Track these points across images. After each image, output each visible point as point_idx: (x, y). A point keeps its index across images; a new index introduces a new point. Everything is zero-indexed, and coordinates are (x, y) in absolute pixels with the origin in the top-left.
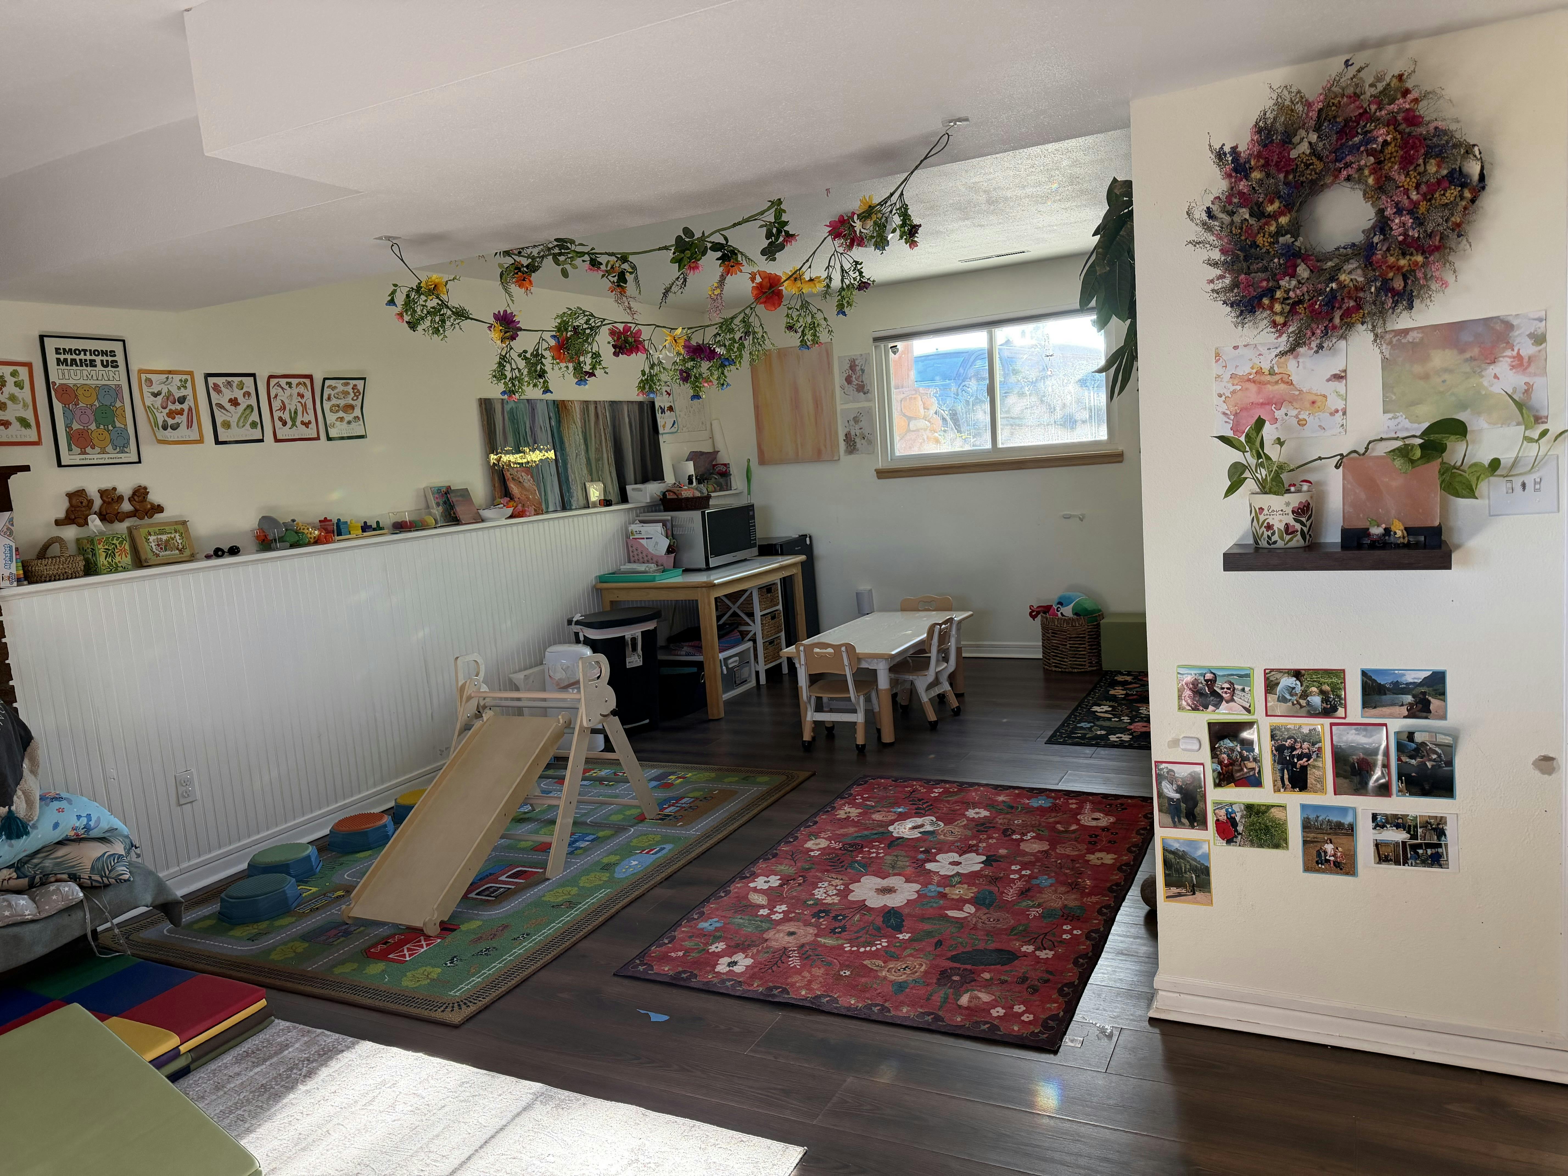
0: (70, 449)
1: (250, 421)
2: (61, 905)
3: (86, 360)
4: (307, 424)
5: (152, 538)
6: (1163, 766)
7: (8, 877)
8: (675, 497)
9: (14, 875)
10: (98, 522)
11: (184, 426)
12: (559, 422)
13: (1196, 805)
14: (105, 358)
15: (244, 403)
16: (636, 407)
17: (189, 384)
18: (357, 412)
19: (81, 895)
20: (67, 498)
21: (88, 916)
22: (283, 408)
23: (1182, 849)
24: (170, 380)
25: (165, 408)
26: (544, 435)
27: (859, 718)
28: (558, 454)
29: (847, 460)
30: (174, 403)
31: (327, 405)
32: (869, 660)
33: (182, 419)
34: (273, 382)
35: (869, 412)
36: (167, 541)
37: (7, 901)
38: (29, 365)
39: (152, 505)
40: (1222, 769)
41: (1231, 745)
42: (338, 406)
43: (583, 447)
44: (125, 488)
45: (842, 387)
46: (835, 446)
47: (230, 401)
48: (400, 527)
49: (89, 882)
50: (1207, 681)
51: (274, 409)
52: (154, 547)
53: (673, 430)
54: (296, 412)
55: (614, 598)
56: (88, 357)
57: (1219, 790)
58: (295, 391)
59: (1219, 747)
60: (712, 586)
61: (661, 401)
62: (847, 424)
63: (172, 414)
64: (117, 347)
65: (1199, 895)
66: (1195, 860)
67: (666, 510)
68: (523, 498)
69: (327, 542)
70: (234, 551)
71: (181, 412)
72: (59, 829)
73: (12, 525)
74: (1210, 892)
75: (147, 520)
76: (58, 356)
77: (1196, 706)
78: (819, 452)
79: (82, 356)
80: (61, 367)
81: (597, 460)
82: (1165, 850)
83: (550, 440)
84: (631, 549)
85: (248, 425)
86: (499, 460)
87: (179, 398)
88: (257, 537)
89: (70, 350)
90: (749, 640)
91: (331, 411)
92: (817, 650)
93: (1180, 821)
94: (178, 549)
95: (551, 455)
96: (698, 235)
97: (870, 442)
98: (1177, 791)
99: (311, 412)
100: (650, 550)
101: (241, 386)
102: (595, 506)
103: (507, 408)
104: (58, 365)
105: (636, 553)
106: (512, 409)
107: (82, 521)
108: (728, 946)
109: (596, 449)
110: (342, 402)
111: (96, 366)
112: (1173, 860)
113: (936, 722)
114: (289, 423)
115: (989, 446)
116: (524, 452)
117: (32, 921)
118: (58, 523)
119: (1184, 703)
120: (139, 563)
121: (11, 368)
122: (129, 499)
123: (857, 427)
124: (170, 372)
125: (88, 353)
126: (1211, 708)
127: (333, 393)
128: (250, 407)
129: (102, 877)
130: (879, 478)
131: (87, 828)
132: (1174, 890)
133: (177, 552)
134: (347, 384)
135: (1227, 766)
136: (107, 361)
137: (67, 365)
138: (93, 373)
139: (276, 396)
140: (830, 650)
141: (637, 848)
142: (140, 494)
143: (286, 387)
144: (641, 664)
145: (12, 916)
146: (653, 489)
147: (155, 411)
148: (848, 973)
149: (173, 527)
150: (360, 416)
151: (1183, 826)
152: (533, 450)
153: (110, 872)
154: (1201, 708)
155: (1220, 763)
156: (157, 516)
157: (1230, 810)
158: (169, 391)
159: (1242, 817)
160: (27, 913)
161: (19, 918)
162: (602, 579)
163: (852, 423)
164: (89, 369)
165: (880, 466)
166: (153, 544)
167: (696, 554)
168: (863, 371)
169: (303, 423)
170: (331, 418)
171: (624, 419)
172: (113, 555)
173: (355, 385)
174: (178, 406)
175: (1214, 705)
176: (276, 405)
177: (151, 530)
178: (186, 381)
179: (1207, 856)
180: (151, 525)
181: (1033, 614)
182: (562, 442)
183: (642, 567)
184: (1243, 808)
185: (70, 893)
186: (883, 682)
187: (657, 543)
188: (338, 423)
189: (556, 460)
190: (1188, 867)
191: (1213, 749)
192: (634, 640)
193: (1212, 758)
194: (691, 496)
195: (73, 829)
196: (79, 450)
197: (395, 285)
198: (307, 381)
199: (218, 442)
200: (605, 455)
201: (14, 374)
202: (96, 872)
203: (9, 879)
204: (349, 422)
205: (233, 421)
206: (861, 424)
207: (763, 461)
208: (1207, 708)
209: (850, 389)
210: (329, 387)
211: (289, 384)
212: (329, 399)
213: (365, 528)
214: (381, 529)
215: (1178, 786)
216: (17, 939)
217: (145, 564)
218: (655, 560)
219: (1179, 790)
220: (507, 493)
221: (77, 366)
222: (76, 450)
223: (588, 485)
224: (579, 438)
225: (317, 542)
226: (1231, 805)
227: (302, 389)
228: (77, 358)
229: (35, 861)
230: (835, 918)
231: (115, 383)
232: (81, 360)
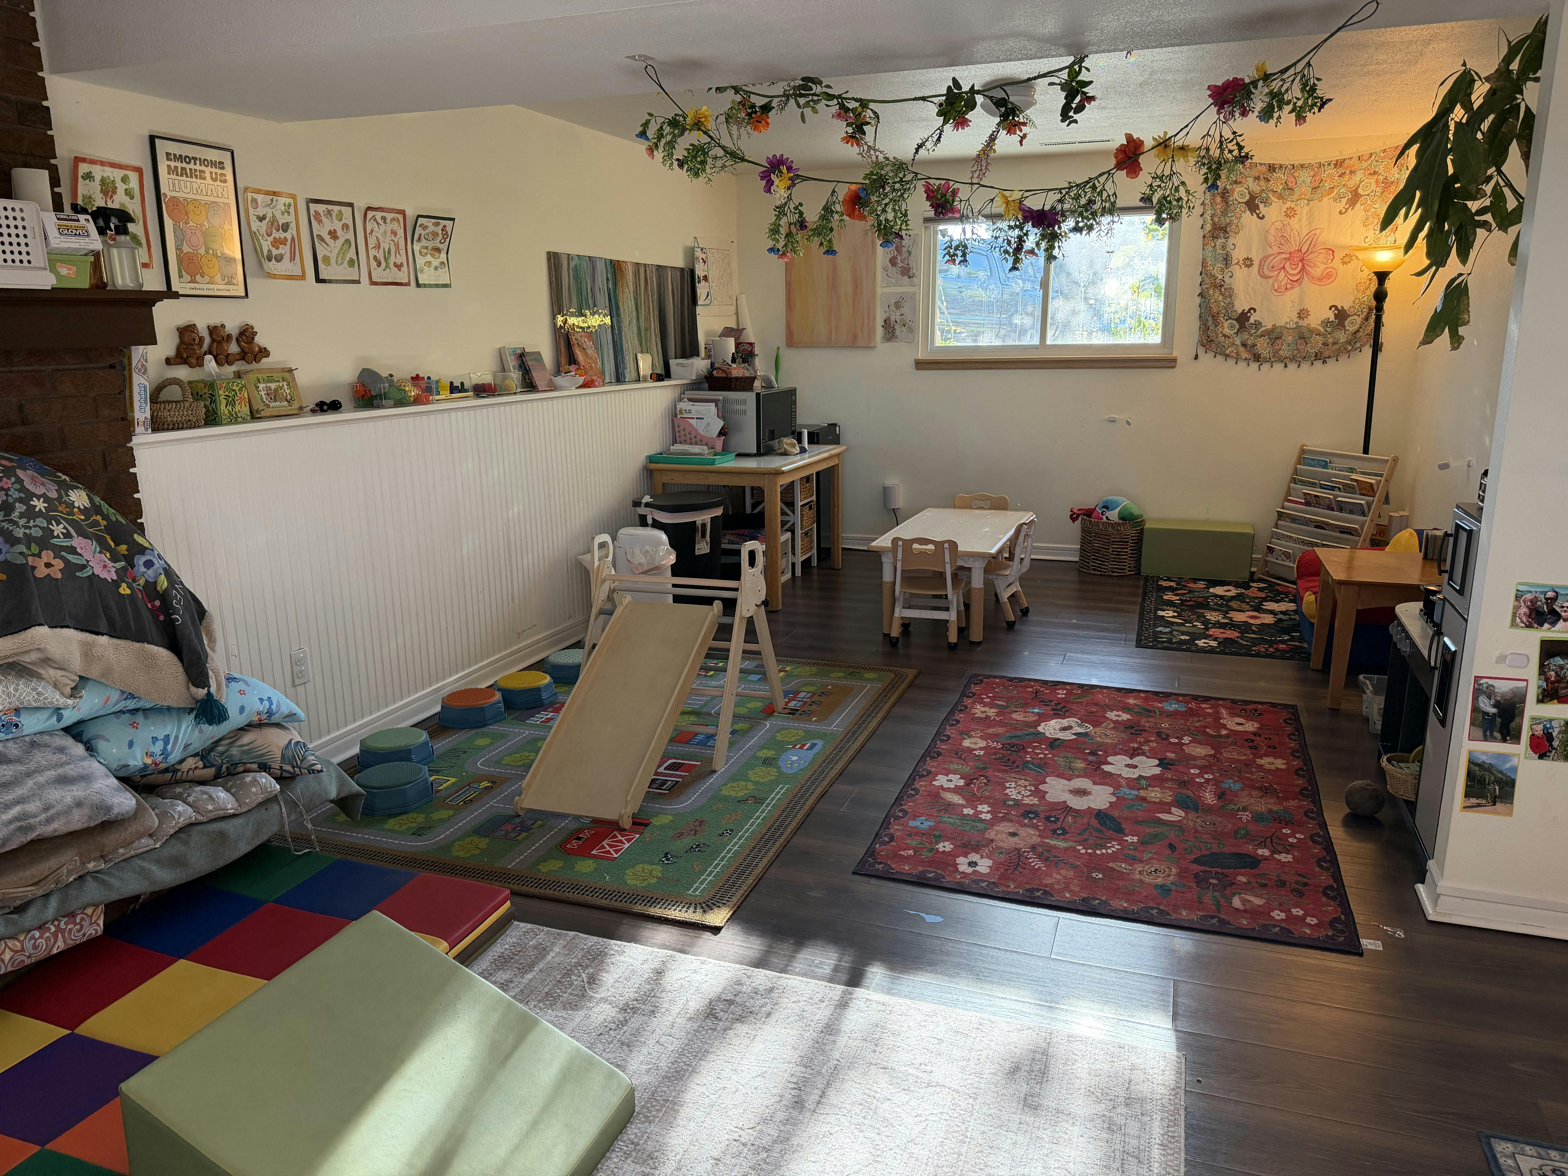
0: (181, 276)
1: (348, 258)
2: (261, 798)
3: (195, 170)
4: (399, 267)
5: (261, 386)
6: (1483, 681)
7: (194, 766)
8: (724, 375)
9: (201, 764)
10: (213, 363)
11: (287, 258)
12: (615, 284)
13: (1512, 719)
14: (214, 170)
15: (343, 236)
16: (678, 274)
17: (292, 210)
18: (443, 256)
19: (278, 787)
20: (177, 333)
21: (284, 810)
22: (378, 246)
23: (1488, 762)
24: (274, 202)
25: (269, 236)
26: (602, 299)
27: (952, 616)
28: (614, 320)
29: (883, 348)
30: (278, 230)
31: (417, 247)
32: (965, 558)
33: (285, 250)
34: (370, 214)
35: (913, 297)
36: (276, 390)
37: (206, 793)
38: (139, 170)
39: (260, 349)
40: (1547, 686)
41: (1562, 662)
42: (427, 248)
43: (634, 314)
44: (232, 327)
45: (885, 269)
46: (872, 331)
47: (330, 233)
48: (482, 390)
49: (279, 772)
50: (1547, 599)
51: (370, 246)
52: (264, 397)
53: (707, 302)
54: (389, 252)
55: (666, 479)
56: (198, 167)
57: (1541, 706)
58: (389, 227)
59: (1548, 665)
60: (778, 473)
61: (700, 271)
62: (887, 309)
63: (277, 243)
64: (226, 157)
65: (1499, 806)
66: (1501, 772)
67: (711, 388)
68: (587, 366)
69: (428, 402)
70: (334, 406)
71: (283, 242)
72: (246, 713)
73: (146, 361)
74: (1512, 803)
75: (254, 366)
76: (169, 163)
77: (1530, 623)
78: (855, 337)
79: (192, 166)
80: (171, 176)
81: (646, 330)
82: (1471, 762)
83: (607, 305)
84: (677, 429)
85: (346, 264)
86: (565, 322)
87: (283, 224)
88: (357, 392)
89: (181, 156)
90: (787, 530)
91: (420, 252)
92: (916, 546)
93: (1491, 735)
94: (286, 400)
95: (608, 320)
96: (966, 88)
97: (911, 330)
98: (1494, 706)
99: (403, 252)
100: (700, 431)
101: (340, 216)
102: (645, 381)
103: (572, 264)
104: (169, 174)
105: (682, 433)
106: (576, 266)
107: (193, 361)
108: (956, 846)
109: (645, 317)
110: (430, 244)
111: (205, 178)
112: (1478, 773)
113: (1014, 623)
114: (383, 264)
115: (1036, 341)
116: (585, 316)
117: (234, 816)
118: (168, 361)
119: (1518, 620)
120: (254, 416)
121: (122, 173)
122: (237, 340)
123: (898, 313)
124: (275, 193)
125: (198, 162)
126: (1546, 626)
127: (423, 233)
128: (347, 241)
129: (293, 767)
130: (917, 369)
131: (270, 713)
132: (1474, 801)
133: (286, 403)
134: (438, 224)
135: (1553, 683)
136: (216, 173)
137: (177, 175)
138: (202, 186)
139: (372, 231)
140: (931, 547)
141: (788, 743)
142: (247, 334)
143: (381, 222)
144: (708, 551)
145: (216, 810)
146: (699, 365)
147: (260, 238)
148: (1100, 876)
149: (280, 375)
150: (446, 262)
151: (1494, 739)
152: (593, 314)
153: (302, 762)
154: (1536, 626)
155: (1547, 680)
156: (264, 360)
157: (1548, 726)
158: (274, 216)
159: (1560, 733)
160: (229, 806)
161: (222, 812)
162: (651, 459)
163: (893, 308)
164: (199, 181)
165: (920, 356)
166: (263, 393)
167: (748, 439)
168: (910, 253)
169: (395, 265)
170: (420, 261)
171: (668, 287)
172: (234, 405)
173: (445, 226)
174: (281, 235)
175: (1550, 623)
176: (372, 242)
177: (260, 376)
178: (290, 205)
179: (1515, 769)
180: (259, 371)
181: (1074, 517)
182: (618, 308)
183: (696, 449)
184: (1562, 724)
185: (268, 785)
186: (977, 581)
187: (709, 424)
188: (426, 268)
189: (612, 326)
190: (1493, 778)
191: (1542, 666)
192: (704, 525)
193: (1540, 675)
194: (741, 375)
195: (258, 714)
196: (189, 278)
197: (650, 115)
198: (400, 217)
199: (319, 280)
200: (652, 325)
201: (125, 179)
202: (287, 762)
203: (196, 768)
204: (436, 268)
205: (333, 256)
206: (903, 310)
207: (791, 342)
208: (1542, 625)
209: (893, 271)
210: (421, 225)
211: (384, 219)
212: (419, 239)
213: (453, 389)
214: (466, 391)
215: (1496, 701)
216: (222, 836)
217: (259, 415)
218: (704, 442)
219: (1497, 705)
220: (572, 360)
221: (187, 176)
222: (186, 277)
223: (639, 355)
224: (631, 303)
225: (417, 401)
226: (1551, 720)
227: (395, 226)
228: (188, 167)
229: (221, 749)
230: (1047, 818)
231: (223, 200)
232: (191, 170)
